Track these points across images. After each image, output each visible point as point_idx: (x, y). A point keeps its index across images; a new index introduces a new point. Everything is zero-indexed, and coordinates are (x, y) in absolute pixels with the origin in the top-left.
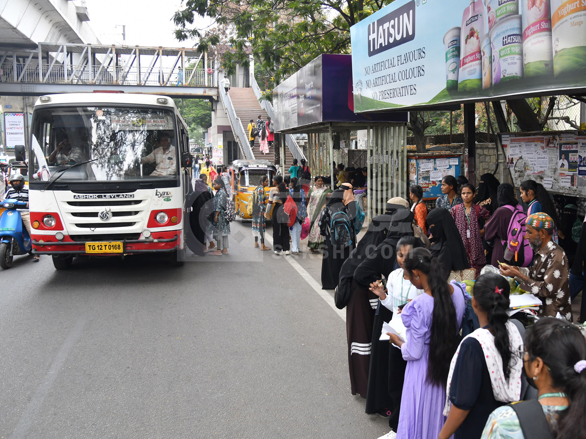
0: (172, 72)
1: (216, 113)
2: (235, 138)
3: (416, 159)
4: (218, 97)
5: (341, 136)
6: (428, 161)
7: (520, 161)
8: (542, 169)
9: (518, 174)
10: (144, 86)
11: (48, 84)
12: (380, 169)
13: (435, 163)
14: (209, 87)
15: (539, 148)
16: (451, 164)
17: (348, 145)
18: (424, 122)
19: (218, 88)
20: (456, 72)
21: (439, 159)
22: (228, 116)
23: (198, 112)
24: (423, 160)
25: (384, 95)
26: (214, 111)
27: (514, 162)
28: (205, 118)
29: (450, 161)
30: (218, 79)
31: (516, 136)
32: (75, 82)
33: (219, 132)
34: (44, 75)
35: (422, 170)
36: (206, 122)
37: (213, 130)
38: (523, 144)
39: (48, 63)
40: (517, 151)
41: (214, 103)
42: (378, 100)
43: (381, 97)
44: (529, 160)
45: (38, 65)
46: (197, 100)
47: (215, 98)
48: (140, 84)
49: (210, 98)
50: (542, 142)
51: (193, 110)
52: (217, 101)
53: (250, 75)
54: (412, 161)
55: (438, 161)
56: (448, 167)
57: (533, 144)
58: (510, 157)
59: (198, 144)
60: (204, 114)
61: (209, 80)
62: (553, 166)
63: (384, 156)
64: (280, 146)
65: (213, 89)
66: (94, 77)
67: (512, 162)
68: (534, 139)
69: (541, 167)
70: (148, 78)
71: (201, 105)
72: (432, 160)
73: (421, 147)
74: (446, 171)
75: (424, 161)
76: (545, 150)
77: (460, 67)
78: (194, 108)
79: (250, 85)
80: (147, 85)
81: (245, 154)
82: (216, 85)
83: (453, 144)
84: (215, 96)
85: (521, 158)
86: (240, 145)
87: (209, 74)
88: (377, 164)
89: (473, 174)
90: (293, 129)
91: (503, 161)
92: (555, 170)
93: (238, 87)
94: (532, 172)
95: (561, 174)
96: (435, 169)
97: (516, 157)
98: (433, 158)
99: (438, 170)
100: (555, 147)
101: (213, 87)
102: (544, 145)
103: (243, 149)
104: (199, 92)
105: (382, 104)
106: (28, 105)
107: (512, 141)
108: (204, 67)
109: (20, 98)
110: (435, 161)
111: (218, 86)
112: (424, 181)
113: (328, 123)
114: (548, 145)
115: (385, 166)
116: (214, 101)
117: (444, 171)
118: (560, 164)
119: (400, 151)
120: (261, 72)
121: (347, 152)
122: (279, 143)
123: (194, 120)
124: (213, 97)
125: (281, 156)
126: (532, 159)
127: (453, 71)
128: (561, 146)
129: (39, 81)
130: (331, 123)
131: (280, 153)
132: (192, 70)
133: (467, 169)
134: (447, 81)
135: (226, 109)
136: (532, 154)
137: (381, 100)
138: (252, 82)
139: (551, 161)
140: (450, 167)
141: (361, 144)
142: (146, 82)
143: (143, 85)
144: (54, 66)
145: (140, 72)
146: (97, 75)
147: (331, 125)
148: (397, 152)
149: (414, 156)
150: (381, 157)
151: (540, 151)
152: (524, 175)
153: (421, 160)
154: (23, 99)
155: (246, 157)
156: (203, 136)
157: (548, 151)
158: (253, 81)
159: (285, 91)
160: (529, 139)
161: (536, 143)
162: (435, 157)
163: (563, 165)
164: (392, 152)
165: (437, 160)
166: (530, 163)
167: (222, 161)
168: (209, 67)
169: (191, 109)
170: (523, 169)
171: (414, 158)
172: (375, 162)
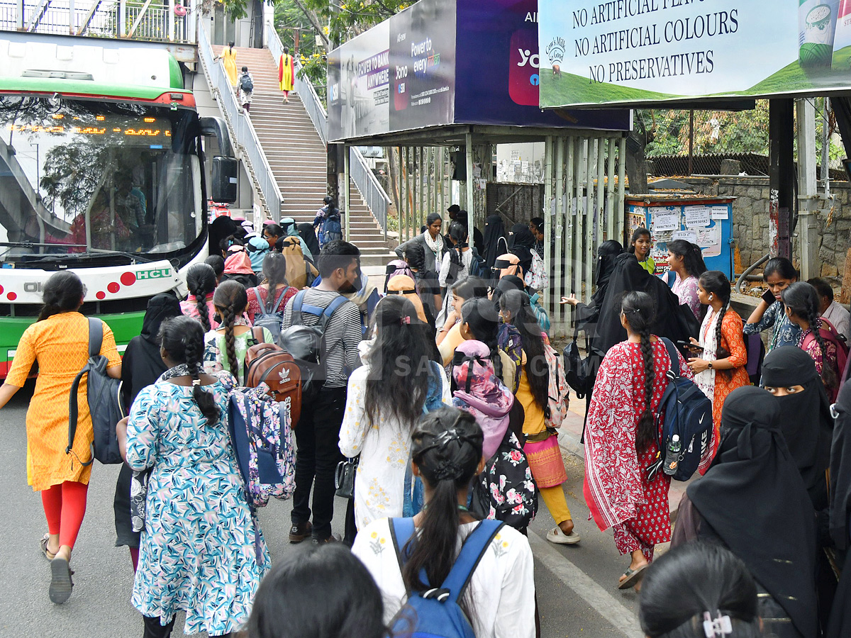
0: (98, 7)
2: (235, 150)
3: (646, 207)
4: (196, 65)
6: (669, 211)
10: (33, 34)
12: (571, 226)
13: (683, 215)
14: (177, 44)
16: (714, 217)
18: (643, 130)
19: (196, 46)
20: (828, 27)
21: (691, 208)
22: (220, 105)
24: (659, 209)
25: (623, 72)
29: (713, 211)
30: (197, 28)
35: (657, 230)
41: (186, 76)
42: (606, 80)
43: (614, 76)
47: (190, 66)
48: (22, 29)
52: (195, 73)
53: (265, 23)
54: (635, 210)
55: (689, 211)
56: (708, 224)
61: (177, 30)
63: (579, 199)
64: (339, 168)
65: (185, 48)
70: (41, 16)
72: (677, 209)
73: (638, 181)
74: (705, 233)
75: (662, 210)
77: (841, 16)
79: (265, 43)
80: (38, 32)
81: (257, 184)
82: (192, 40)
83: (693, 177)
84: (191, 62)
86: (245, 165)
87: (178, 16)
88: (563, 216)
89: (787, 242)
90: (375, 137)
91: (807, 213)
96: (683, 228)
98: (679, 206)
99: (689, 230)
101: (185, 45)
103: (253, 174)
105: (618, 91)
108: (166, 2)
110: (682, 211)
111: (197, 42)
112: (661, 252)
113: (465, 126)
115: (580, 219)
116: (189, 74)
117: (700, 232)
119: (611, 189)
121: (484, 186)
122: (336, 165)
124: (185, 64)
125: (340, 190)
127: (820, 25)
130: (471, 127)
131: (340, 184)
133: (776, 231)
134: (802, 45)
135: (215, 90)
137: (614, 82)
138: (269, 37)
140: (712, 223)
141: (504, 170)
142: (36, 24)
143: (30, 31)
145: (23, 5)
147: (471, 131)
148: (606, 192)
149: (642, 200)
150: (572, 201)
153: (656, 209)
155: (259, 190)
158: (271, 35)
159: (358, 57)
162: (683, 204)
164: (595, 191)
165: (686, 209)
168: (177, 2)
171: (642, 204)
172: (560, 211)
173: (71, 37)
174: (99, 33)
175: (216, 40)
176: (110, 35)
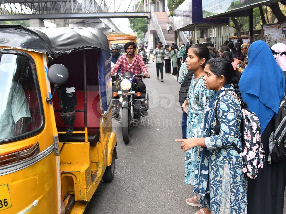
1: (149, 25)
2: (158, 35)
4: (151, 17)
5: (204, 32)
7: (269, 36)
8: (276, 39)
9: (268, 41)
11: (75, 13)
14: (146, 12)
15: (276, 30)
17: (207, 36)
18: (240, 24)
19: (150, 13)
22: (155, 25)
23: (141, 24)
26: (148, 23)
27: (267, 37)
28: (145, 27)
30: (151, 8)
31: (268, 26)
32: (87, 12)
33: (151, 33)
34: (74, 9)
36: (145, 29)
37: (148, 33)
38: (270, 29)
39: (75, 4)
40: (268, 32)
44: (272, 35)
45: (71, 5)
46: (141, 19)
47: (149, 17)
49: (147, 17)
50: (277, 27)
51: (139, 24)
52: (150, 19)
53: (165, 6)
57: (274, 28)
58: (266, 35)
59: (142, 41)
60: (144, 26)
61: (146, 9)
62: (280, 37)
63: (219, 38)
65: (148, 13)
66: (95, 9)
67: (266, 37)
68: (274, 26)
69: (276, 38)
70: (118, 9)
71: (143, 21)
73: (239, 36)
76: (278, 30)
78: (140, 23)
79: (165, 10)
82: (149, 11)
84: (149, 16)
85: (269, 35)
86: (160, 38)
87: (146, 6)
88: (216, 42)
90: (182, 29)
92: (281, 39)
93: (160, 11)
94: (273, 40)
95: (283, 40)
97: (268, 35)
100: (281, 29)
101: (148, 12)
102: (277, 28)
103: (161, 40)
104: (142, 15)
106: (66, 23)
107: (267, 28)
108: (144, 3)
109: (63, 20)
111: (151, 11)
113: (195, 24)
114: (278, 28)
115: (219, 42)
116: (149, 19)
118: (282, 36)
119: (226, 36)
120: (171, 4)
123: (140, 28)
125: (177, 41)
126: (273, 35)
128: (283, 28)
129: (72, 12)
132: (138, 4)
135: (154, 22)
136: (273, 32)
139: (279, 35)
142: (118, 11)
144: (78, 5)
145: (115, 7)
146: (96, 8)
149: (232, 38)
151: (276, 31)
152: (270, 41)
153: (235, 40)
154: (64, 21)
156: (144, 37)
157: (279, 31)
158: (167, 9)
160: (272, 26)
161: (275, 28)
163: (283, 36)
164: (223, 37)
166: (272, 36)
167: (152, 47)
168: (146, 3)
169: (138, 23)
170: (270, 39)
172: (215, 41)
173: (125, 13)
174: (131, 11)
175: (155, 11)
176: (133, 12)
